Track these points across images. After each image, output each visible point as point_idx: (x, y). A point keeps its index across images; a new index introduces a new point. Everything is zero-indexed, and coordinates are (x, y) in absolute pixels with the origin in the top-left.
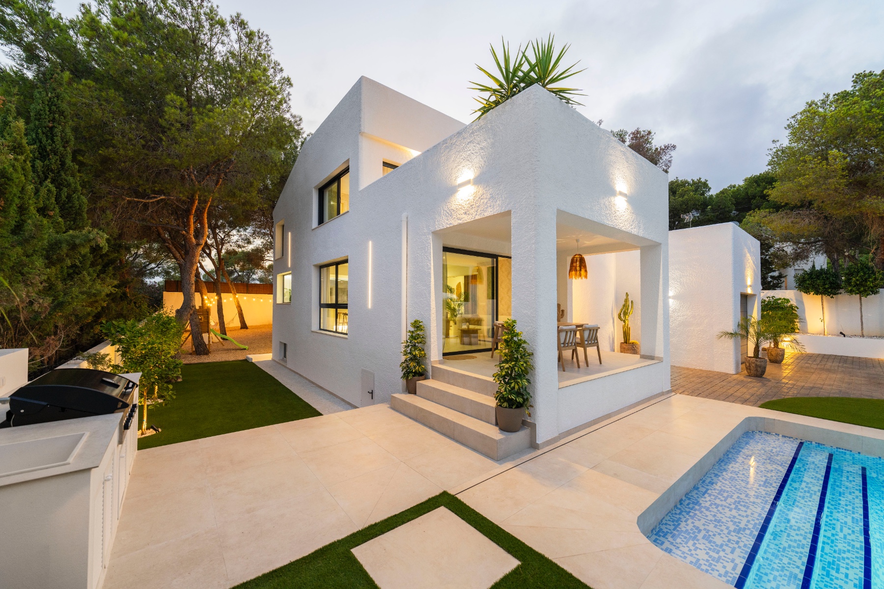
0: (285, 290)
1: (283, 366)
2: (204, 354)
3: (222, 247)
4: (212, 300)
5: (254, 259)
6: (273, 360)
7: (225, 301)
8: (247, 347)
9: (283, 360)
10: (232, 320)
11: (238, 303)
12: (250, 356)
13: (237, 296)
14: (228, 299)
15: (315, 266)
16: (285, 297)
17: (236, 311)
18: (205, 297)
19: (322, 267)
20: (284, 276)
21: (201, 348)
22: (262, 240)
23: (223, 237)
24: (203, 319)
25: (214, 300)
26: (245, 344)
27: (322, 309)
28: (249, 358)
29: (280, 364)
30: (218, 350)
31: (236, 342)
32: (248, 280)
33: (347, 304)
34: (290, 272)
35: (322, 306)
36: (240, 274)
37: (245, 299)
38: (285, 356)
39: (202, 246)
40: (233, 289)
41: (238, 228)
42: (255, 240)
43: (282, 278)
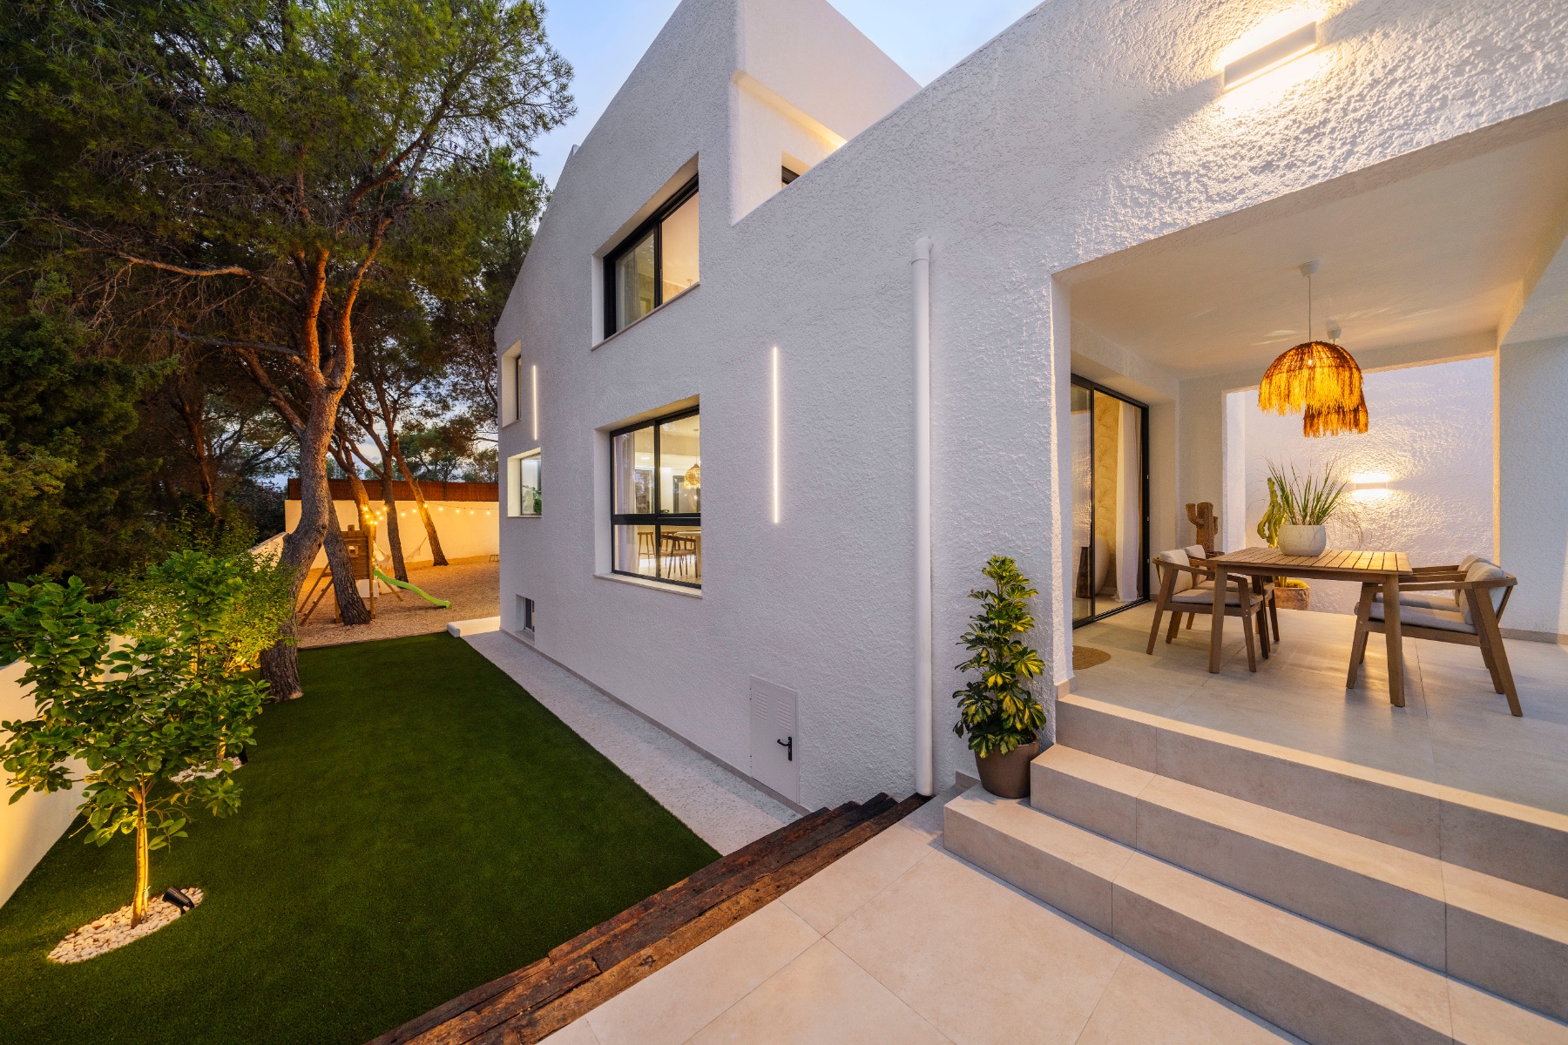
0: (524, 490)
1: (527, 645)
2: (360, 623)
3: (395, 417)
4: (378, 513)
5: (454, 439)
6: (502, 631)
7: (403, 515)
8: (447, 603)
9: (523, 632)
10: (416, 549)
11: (429, 519)
12: (455, 625)
13: (426, 506)
14: (410, 513)
15: (600, 430)
16: (525, 504)
17: (424, 533)
18: (365, 509)
19: (614, 433)
20: (521, 460)
21: (352, 611)
22: (469, 403)
23: (396, 397)
24: (357, 552)
25: (382, 514)
26: (442, 598)
27: (616, 527)
28: (453, 630)
29: (518, 640)
30: (389, 611)
31: (424, 594)
32: (446, 478)
33: (699, 515)
34: (538, 450)
35: (616, 520)
36: (430, 467)
37: (439, 510)
38: (528, 623)
39: (342, 392)
40: (419, 493)
41: (424, 380)
42: (456, 402)
43: (517, 463)
